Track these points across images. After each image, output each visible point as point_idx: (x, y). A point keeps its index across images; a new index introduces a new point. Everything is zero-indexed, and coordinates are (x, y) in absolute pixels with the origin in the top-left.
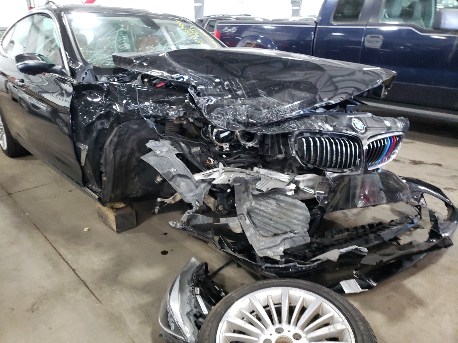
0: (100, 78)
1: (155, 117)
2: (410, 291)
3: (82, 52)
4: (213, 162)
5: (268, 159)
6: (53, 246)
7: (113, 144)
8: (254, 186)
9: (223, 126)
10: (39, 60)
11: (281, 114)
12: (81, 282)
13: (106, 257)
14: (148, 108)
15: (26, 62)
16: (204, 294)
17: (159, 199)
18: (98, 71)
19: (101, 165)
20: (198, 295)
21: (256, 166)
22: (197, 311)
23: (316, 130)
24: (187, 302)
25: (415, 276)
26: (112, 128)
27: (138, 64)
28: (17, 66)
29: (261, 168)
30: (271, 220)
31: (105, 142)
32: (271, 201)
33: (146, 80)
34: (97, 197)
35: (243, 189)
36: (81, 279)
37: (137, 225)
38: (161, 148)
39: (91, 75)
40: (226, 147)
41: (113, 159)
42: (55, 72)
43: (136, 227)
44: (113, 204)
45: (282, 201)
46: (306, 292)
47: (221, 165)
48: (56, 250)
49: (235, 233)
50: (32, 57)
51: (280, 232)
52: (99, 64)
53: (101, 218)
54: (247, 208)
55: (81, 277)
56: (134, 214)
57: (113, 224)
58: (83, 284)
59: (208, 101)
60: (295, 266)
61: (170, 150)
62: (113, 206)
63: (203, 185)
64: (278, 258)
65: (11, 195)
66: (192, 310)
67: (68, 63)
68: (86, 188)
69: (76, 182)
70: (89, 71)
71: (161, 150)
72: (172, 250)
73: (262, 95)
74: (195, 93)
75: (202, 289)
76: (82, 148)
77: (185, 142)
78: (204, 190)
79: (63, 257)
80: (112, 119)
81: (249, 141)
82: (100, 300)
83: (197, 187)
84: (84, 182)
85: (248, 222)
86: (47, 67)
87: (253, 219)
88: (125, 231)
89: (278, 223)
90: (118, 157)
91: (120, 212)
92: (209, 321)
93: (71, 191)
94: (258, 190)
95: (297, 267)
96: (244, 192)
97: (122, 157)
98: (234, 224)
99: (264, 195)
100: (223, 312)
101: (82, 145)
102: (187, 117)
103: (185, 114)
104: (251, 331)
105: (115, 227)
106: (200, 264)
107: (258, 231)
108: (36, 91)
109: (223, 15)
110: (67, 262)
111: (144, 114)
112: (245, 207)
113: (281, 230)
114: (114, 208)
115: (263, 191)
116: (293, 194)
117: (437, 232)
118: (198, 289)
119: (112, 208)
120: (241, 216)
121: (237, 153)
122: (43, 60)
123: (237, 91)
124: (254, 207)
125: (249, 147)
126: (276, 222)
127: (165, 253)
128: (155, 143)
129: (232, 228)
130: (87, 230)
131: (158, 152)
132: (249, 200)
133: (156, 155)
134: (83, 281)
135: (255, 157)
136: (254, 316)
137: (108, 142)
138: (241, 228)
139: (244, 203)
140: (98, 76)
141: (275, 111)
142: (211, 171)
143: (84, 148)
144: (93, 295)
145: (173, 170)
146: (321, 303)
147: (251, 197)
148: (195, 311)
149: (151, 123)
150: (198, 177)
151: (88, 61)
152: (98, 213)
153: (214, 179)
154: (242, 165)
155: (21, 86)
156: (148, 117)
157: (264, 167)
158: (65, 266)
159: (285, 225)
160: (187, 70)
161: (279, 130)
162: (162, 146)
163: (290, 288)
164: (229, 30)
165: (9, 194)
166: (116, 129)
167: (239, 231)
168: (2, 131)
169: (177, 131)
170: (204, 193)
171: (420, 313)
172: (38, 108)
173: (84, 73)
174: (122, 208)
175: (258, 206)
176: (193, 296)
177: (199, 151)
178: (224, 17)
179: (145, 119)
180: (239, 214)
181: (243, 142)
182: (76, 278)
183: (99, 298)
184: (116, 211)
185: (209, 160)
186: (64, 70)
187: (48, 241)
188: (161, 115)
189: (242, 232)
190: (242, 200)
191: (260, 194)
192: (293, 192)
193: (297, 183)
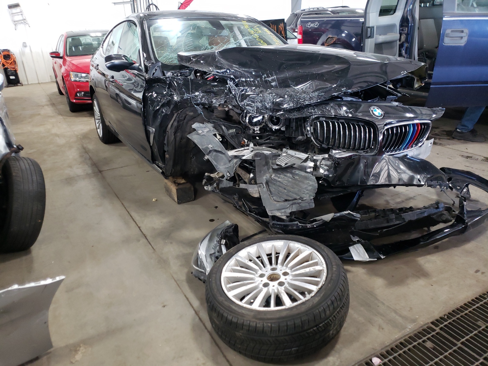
0: (167, 73)
1: (203, 104)
2: (420, 266)
3: (155, 52)
4: (247, 142)
5: (294, 141)
6: (127, 210)
7: (174, 127)
8: (274, 161)
9: (253, 111)
10: (124, 60)
11: (301, 102)
12: (143, 235)
13: (165, 220)
14: (198, 97)
15: (113, 61)
16: (228, 245)
17: (206, 174)
18: (165, 67)
19: (165, 145)
20: (223, 244)
21: (285, 148)
22: (219, 255)
23: (332, 115)
24: (213, 248)
25: (432, 255)
26: (172, 114)
27: (195, 61)
28: (106, 65)
29: (288, 149)
30: (285, 189)
31: (167, 126)
32: (289, 175)
33: (198, 74)
34: (161, 171)
35: (264, 163)
36: (143, 234)
37: (195, 199)
38: (203, 129)
39: (159, 70)
40: (257, 129)
41: (174, 140)
42: (134, 69)
43: (194, 200)
44: (175, 180)
45: (297, 175)
46: (302, 244)
47: (252, 145)
48: (129, 213)
49: (252, 197)
50: (118, 57)
51: (290, 199)
52: (167, 62)
53: (167, 192)
54: (266, 179)
55: (144, 232)
56: (192, 189)
57: (175, 197)
58: (144, 237)
59: (242, 91)
60: (297, 224)
61: (210, 131)
62: (176, 181)
63: (235, 161)
64: (284, 217)
65: (102, 172)
66: (215, 253)
67: (144, 61)
68: (155, 164)
69: (148, 160)
70: (158, 68)
71: (203, 130)
72: (218, 219)
73: (292, 86)
74: (234, 84)
75: (227, 241)
76: (151, 131)
77: (225, 125)
78: (236, 165)
79: (133, 218)
80: (172, 106)
81: (275, 125)
82: (155, 248)
83: (230, 161)
84: (153, 160)
85: (265, 189)
86: (128, 65)
87: (270, 188)
88: (184, 203)
89: (291, 192)
90: (178, 139)
91: (181, 186)
92: (222, 258)
93: (148, 171)
94: (277, 165)
95: (298, 226)
96: (264, 166)
97: (181, 139)
98: (253, 190)
99: (281, 170)
100: (234, 253)
101: (150, 128)
102: (227, 104)
103: (225, 102)
104: (252, 267)
105: (176, 199)
106: (231, 225)
107: (272, 197)
108: (127, 89)
109: (318, 9)
110: (135, 222)
111: (195, 102)
112: (265, 178)
113: (291, 197)
114: (177, 183)
115: (282, 166)
116: (312, 171)
117: (462, 217)
118: (225, 241)
119: (175, 183)
120: (261, 184)
121: (268, 136)
122: (126, 60)
123: (272, 83)
124: (273, 179)
125: (275, 130)
126: (289, 191)
127: (212, 220)
128: (199, 125)
129: (250, 192)
130: (155, 200)
131: (200, 132)
132: (269, 173)
133: (198, 134)
134: (144, 235)
135: (283, 139)
136: (259, 260)
137: (170, 126)
138: (258, 194)
139: (264, 174)
140: (165, 72)
141: (297, 99)
142: (243, 149)
143: (152, 130)
144: (149, 245)
145: (210, 146)
146: (311, 253)
147: (271, 170)
148: (217, 254)
149: (199, 109)
150: (232, 153)
151: (159, 59)
152: (165, 187)
153: (244, 156)
154: (271, 145)
155: (112, 82)
156: (198, 105)
157: (292, 148)
158: (133, 224)
159: (296, 194)
160: (232, 66)
161: (299, 114)
162: (205, 128)
163: (290, 241)
164: (312, 25)
165: (100, 172)
166: (175, 115)
167: (256, 195)
168: (100, 121)
169: (222, 117)
170: (235, 167)
171: (422, 282)
172: (130, 104)
173: (154, 69)
174: (183, 183)
175: (276, 178)
176: (218, 245)
177: (234, 132)
178: (318, 10)
179: (195, 106)
180: (259, 183)
181: (270, 125)
182: (140, 232)
183: (154, 247)
184: (178, 185)
185: (244, 141)
186: (140, 67)
187: (124, 206)
188: (207, 103)
189: (259, 197)
190: (262, 172)
191: (278, 168)
192: (312, 170)
193: (315, 161)
